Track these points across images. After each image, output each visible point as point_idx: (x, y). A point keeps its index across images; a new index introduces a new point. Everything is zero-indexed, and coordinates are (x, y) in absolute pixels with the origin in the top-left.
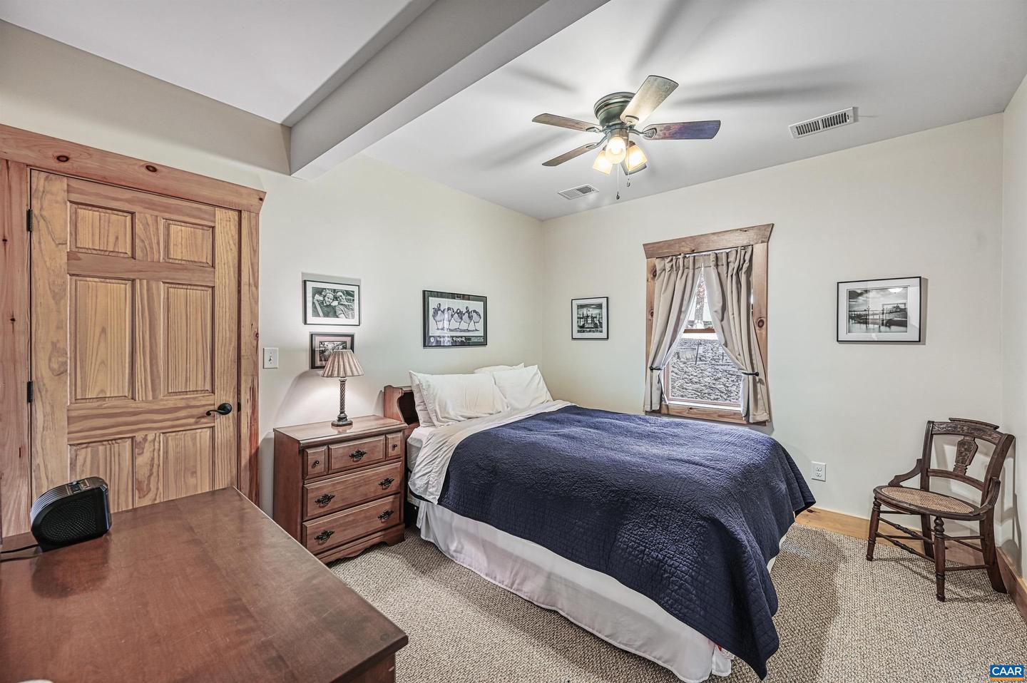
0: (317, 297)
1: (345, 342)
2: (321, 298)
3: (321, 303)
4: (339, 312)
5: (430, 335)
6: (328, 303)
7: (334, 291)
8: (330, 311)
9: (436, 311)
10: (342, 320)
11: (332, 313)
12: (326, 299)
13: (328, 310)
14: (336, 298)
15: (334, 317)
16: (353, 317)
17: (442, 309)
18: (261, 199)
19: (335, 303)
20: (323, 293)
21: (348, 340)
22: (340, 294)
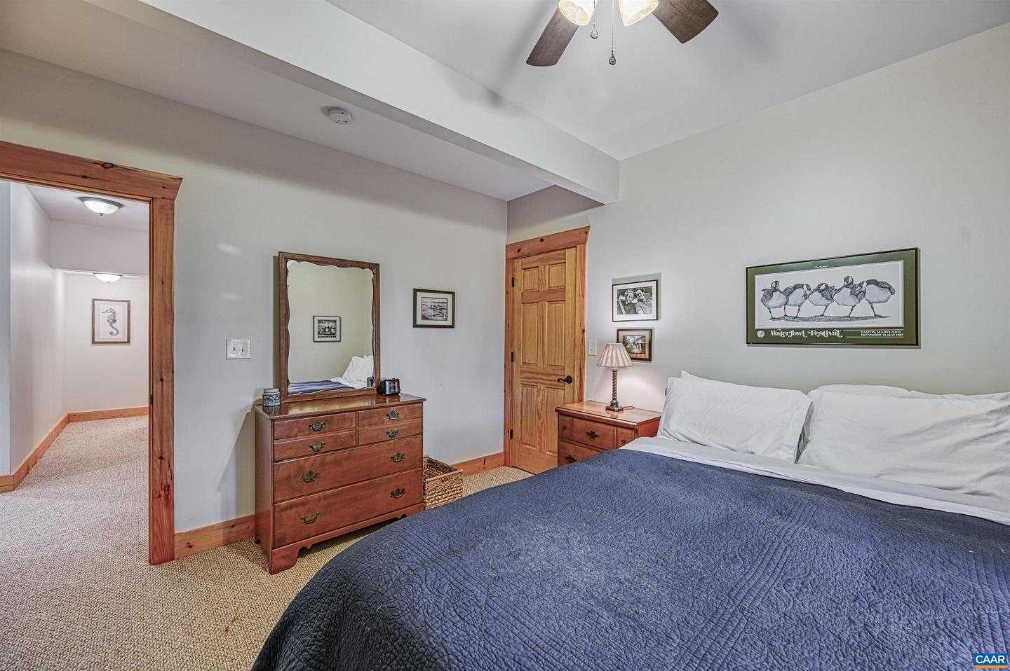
0: (622, 298)
1: (644, 337)
2: (624, 298)
3: (623, 302)
4: (638, 309)
5: (757, 327)
6: (629, 302)
7: (635, 290)
8: (631, 309)
9: (769, 294)
10: (641, 316)
11: (632, 311)
12: (628, 298)
13: (629, 307)
14: (636, 296)
15: (634, 314)
16: (651, 312)
17: (782, 288)
18: (586, 233)
19: (635, 301)
20: (626, 293)
21: (646, 334)
22: (639, 291)
